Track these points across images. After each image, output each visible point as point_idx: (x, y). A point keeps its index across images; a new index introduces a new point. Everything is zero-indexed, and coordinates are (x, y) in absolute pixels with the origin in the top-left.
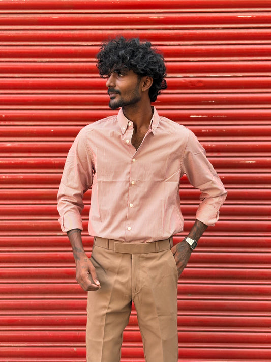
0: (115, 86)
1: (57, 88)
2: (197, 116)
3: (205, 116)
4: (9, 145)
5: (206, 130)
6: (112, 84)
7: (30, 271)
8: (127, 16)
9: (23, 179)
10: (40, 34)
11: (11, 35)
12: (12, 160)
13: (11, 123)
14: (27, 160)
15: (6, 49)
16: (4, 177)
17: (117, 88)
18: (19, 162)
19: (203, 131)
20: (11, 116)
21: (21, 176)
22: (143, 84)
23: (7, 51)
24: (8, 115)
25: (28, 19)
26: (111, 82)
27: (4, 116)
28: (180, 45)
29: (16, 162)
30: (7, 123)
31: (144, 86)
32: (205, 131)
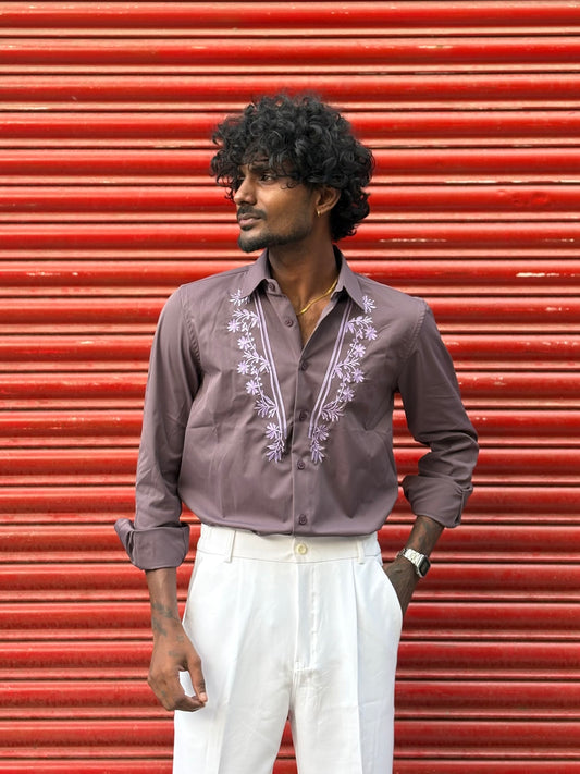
0: (255, 203)
1: (203, 208)
2: (535, 275)
3: (552, 274)
4: (87, 342)
5: (557, 307)
6: (248, 198)
7: (134, 650)
8: (366, 43)
9: (119, 423)
10: (164, 83)
11: (96, 86)
12: (95, 379)
13: (94, 291)
14: (130, 378)
15: (82, 120)
16: (74, 419)
17: (259, 206)
18: (111, 382)
19: (549, 309)
20: (93, 274)
21: (116, 416)
22: (319, 198)
23: (85, 123)
24: (85, 270)
25: (134, 49)
26: (246, 194)
27: (76, 274)
28: (490, 110)
29: (105, 382)
30: (82, 291)
31: (321, 203)
32: (554, 309)
